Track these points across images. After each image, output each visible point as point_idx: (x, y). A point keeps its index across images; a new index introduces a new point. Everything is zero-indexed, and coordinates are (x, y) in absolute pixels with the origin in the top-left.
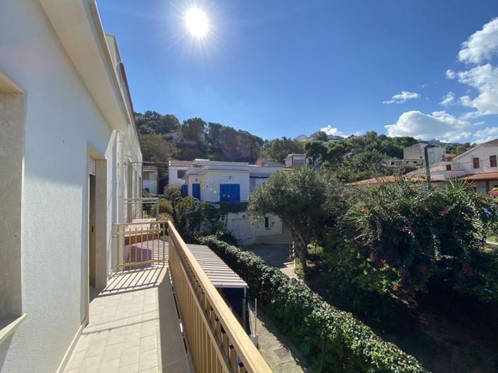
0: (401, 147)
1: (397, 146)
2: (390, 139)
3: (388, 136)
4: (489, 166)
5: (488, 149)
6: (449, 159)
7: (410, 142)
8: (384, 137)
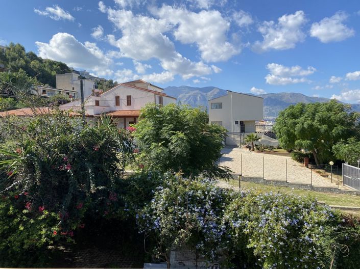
0: (54, 73)
1: (49, 71)
2: (40, 60)
3: (38, 56)
4: (126, 104)
5: (125, 89)
6: (98, 95)
7: (63, 69)
8: (33, 57)
